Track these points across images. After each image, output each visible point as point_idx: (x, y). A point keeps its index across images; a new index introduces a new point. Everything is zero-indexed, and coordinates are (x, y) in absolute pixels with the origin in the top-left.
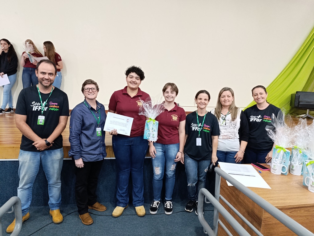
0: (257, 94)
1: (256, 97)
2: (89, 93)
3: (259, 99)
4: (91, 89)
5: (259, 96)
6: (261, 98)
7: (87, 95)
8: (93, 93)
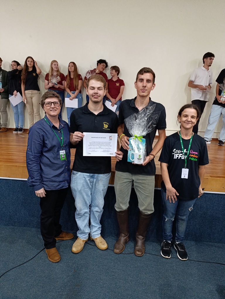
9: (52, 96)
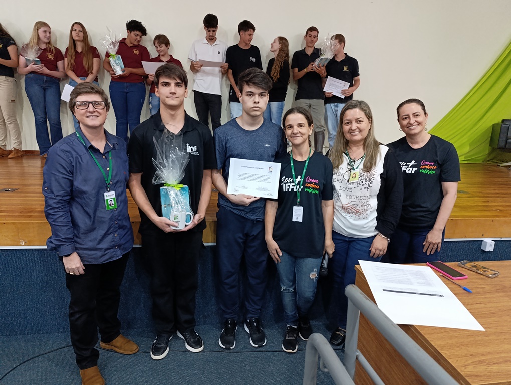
0: (408, 117)
1: (405, 122)
2: (89, 114)
3: (412, 125)
4: (91, 105)
5: (413, 120)
6: (416, 124)
7: (84, 118)
8: (98, 115)
9: (89, 90)
